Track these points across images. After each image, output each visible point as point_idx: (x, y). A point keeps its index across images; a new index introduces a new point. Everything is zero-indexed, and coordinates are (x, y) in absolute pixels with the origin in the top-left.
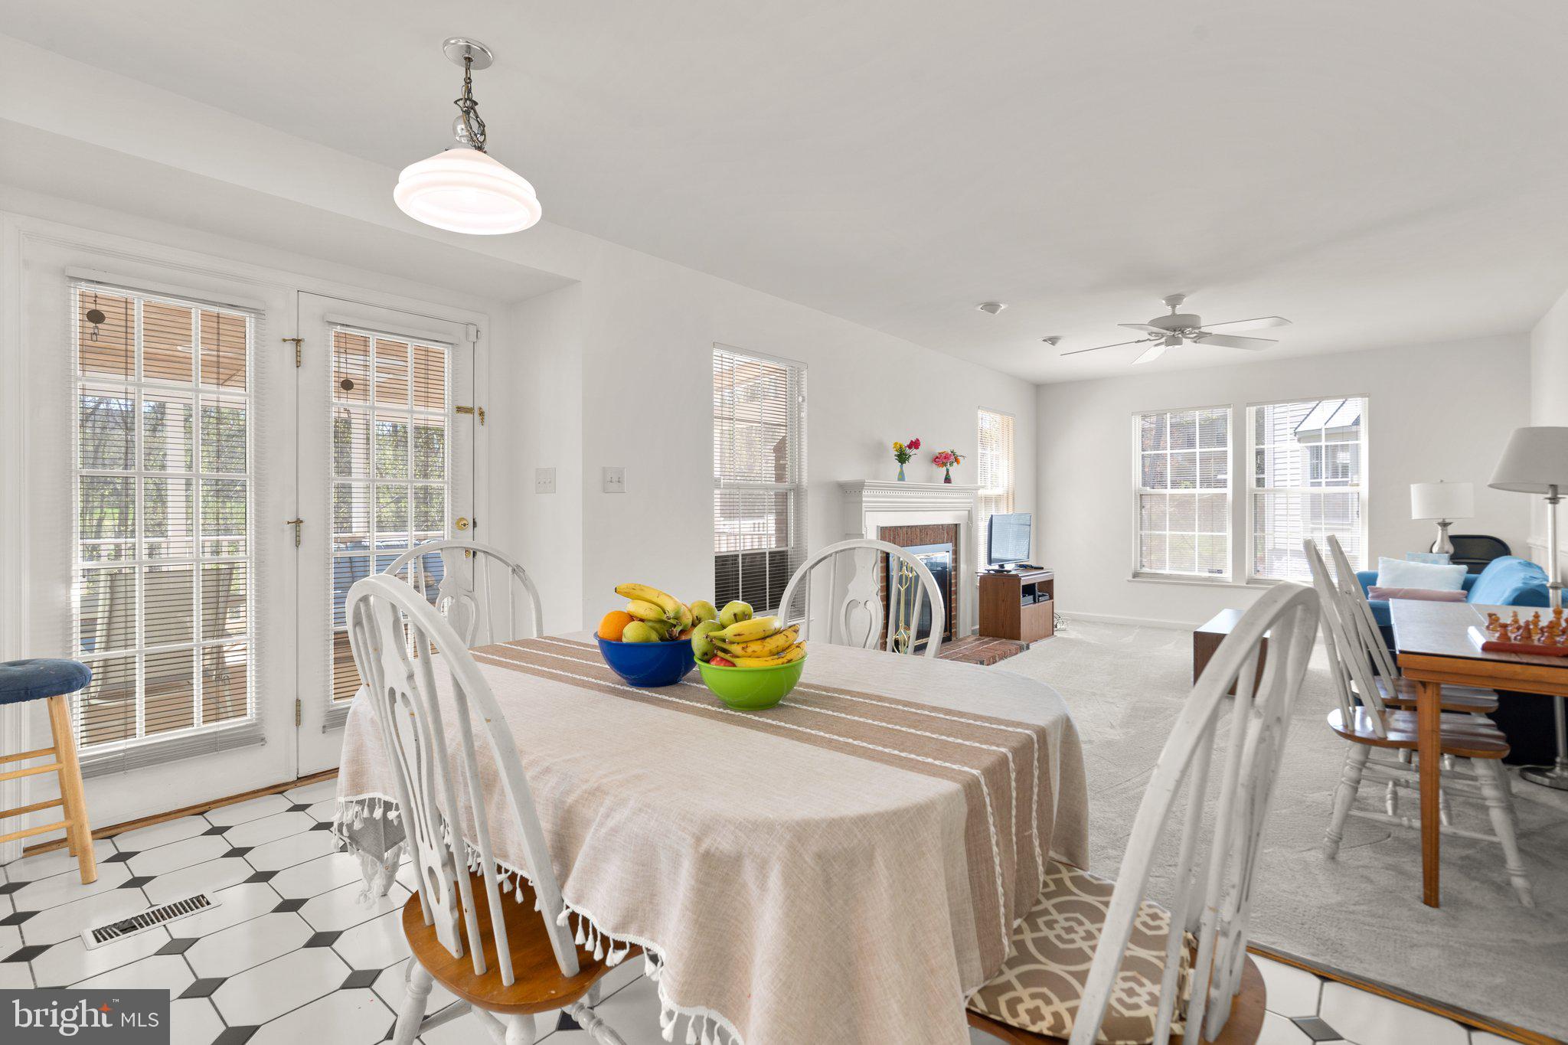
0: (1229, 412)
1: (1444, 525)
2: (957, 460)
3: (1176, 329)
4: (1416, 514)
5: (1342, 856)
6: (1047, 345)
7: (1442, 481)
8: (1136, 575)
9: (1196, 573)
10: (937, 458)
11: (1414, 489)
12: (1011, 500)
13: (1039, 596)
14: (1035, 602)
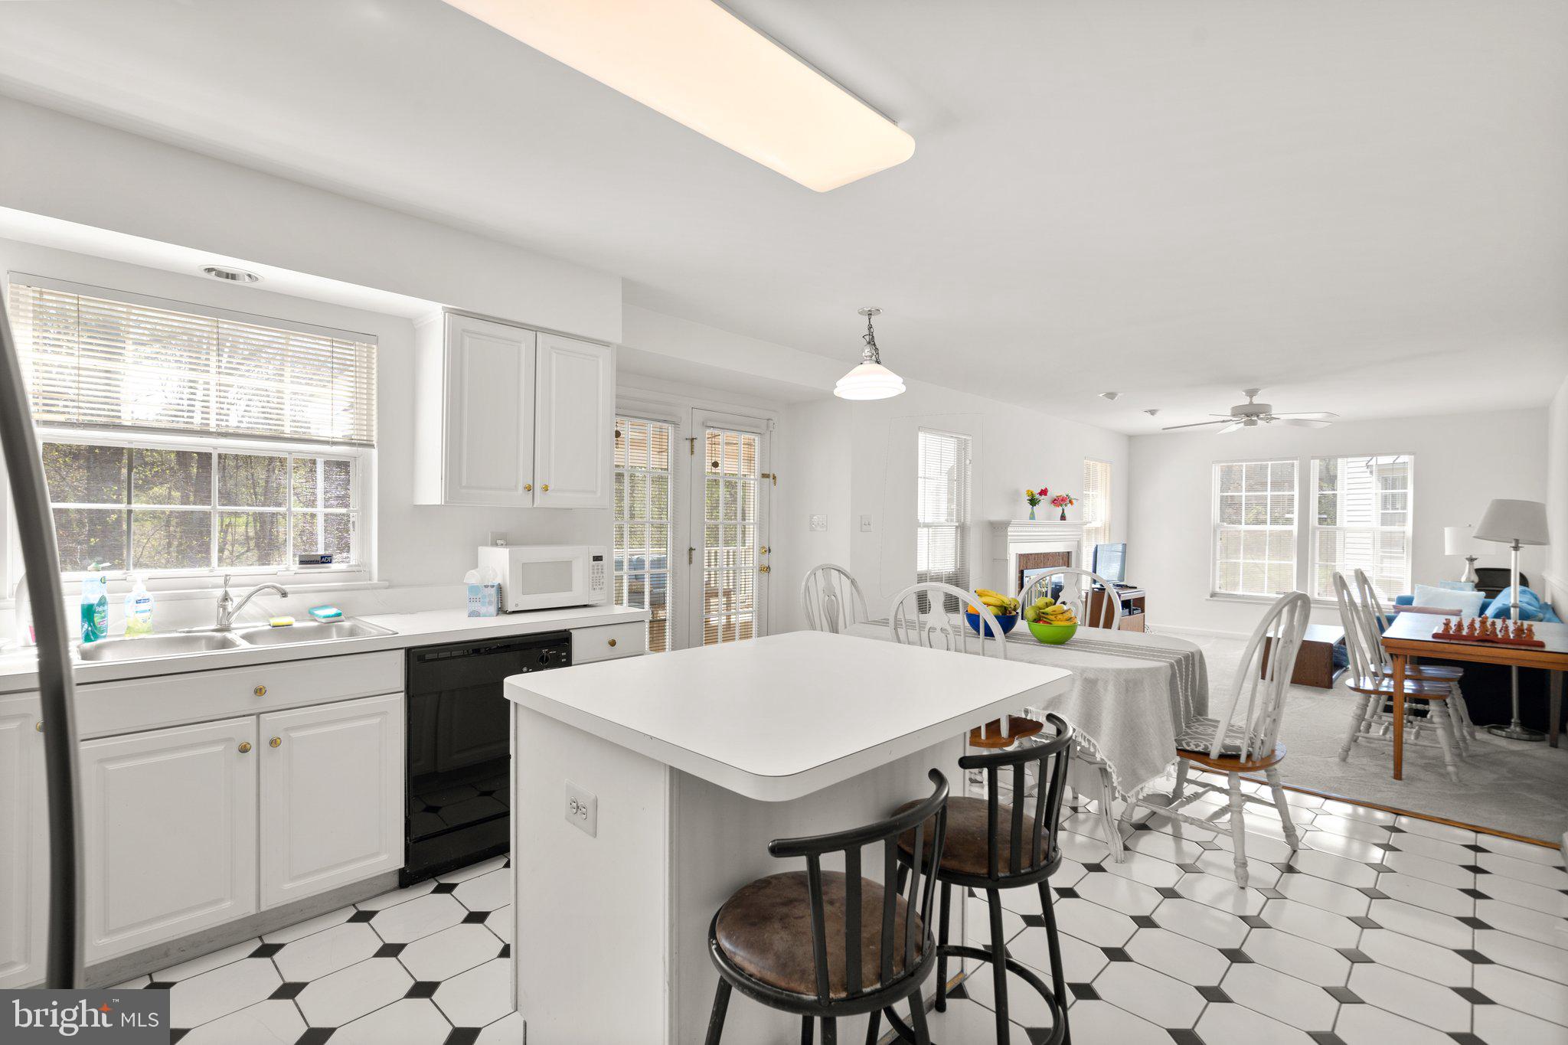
0: (1296, 463)
1: (1471, 560)
2: (1071, 502)
3: (1251, 414)
4: (1448, 552)
5: (1350, 760)
6: (1148, 414)
7: (1470, 526)
8: (1213, 595)
9: (1265, 594)
10: (1055, 500)
11: (1448, 531)
12: (1107, 532)
13: (1134, 610)
14: (1130, 614)
